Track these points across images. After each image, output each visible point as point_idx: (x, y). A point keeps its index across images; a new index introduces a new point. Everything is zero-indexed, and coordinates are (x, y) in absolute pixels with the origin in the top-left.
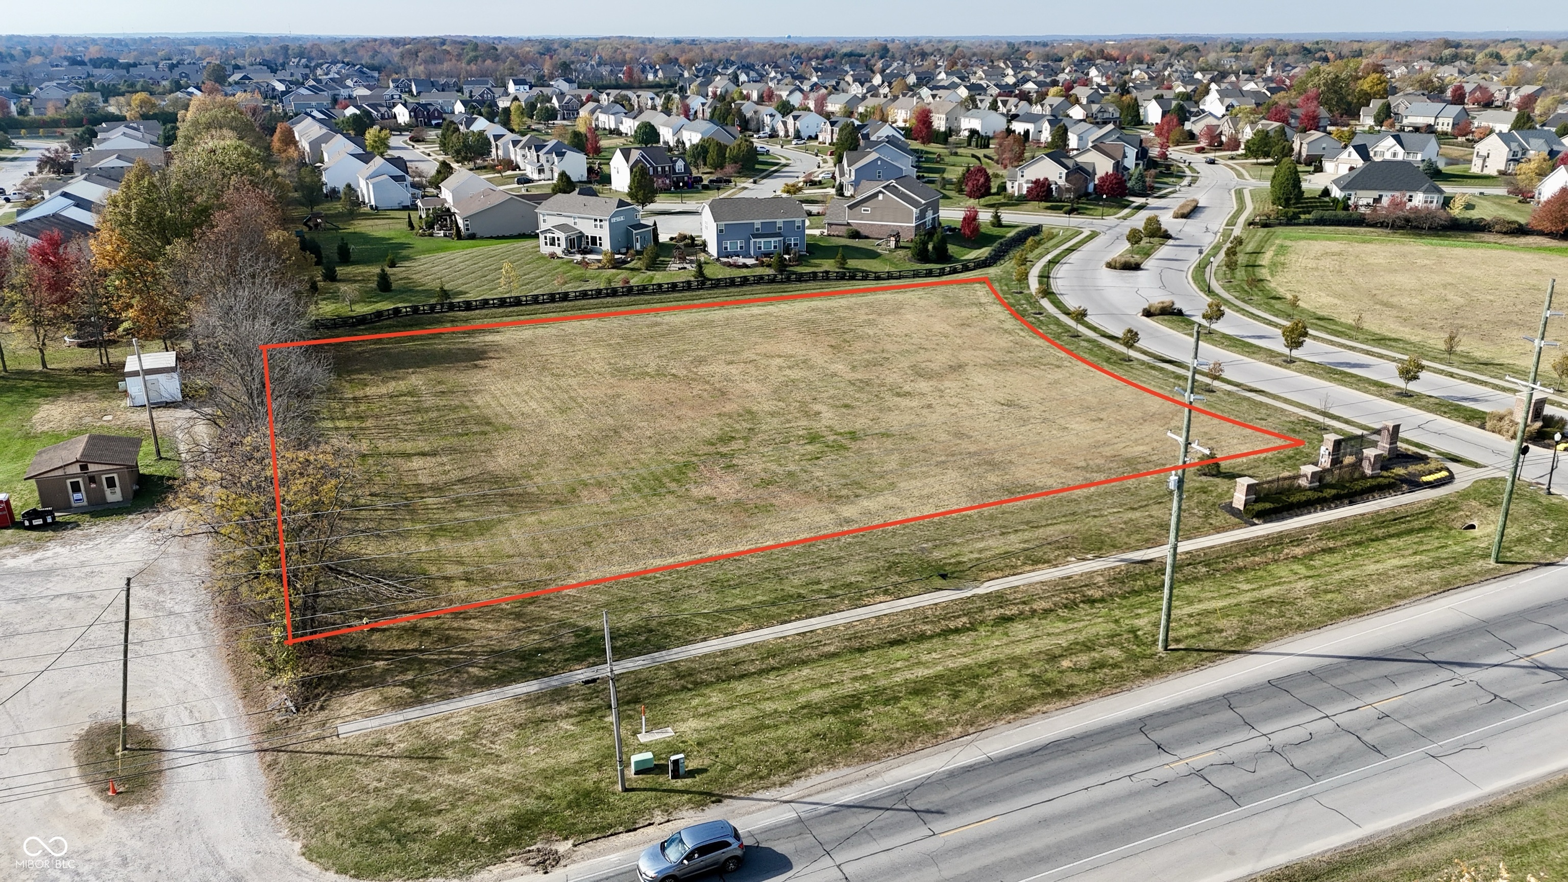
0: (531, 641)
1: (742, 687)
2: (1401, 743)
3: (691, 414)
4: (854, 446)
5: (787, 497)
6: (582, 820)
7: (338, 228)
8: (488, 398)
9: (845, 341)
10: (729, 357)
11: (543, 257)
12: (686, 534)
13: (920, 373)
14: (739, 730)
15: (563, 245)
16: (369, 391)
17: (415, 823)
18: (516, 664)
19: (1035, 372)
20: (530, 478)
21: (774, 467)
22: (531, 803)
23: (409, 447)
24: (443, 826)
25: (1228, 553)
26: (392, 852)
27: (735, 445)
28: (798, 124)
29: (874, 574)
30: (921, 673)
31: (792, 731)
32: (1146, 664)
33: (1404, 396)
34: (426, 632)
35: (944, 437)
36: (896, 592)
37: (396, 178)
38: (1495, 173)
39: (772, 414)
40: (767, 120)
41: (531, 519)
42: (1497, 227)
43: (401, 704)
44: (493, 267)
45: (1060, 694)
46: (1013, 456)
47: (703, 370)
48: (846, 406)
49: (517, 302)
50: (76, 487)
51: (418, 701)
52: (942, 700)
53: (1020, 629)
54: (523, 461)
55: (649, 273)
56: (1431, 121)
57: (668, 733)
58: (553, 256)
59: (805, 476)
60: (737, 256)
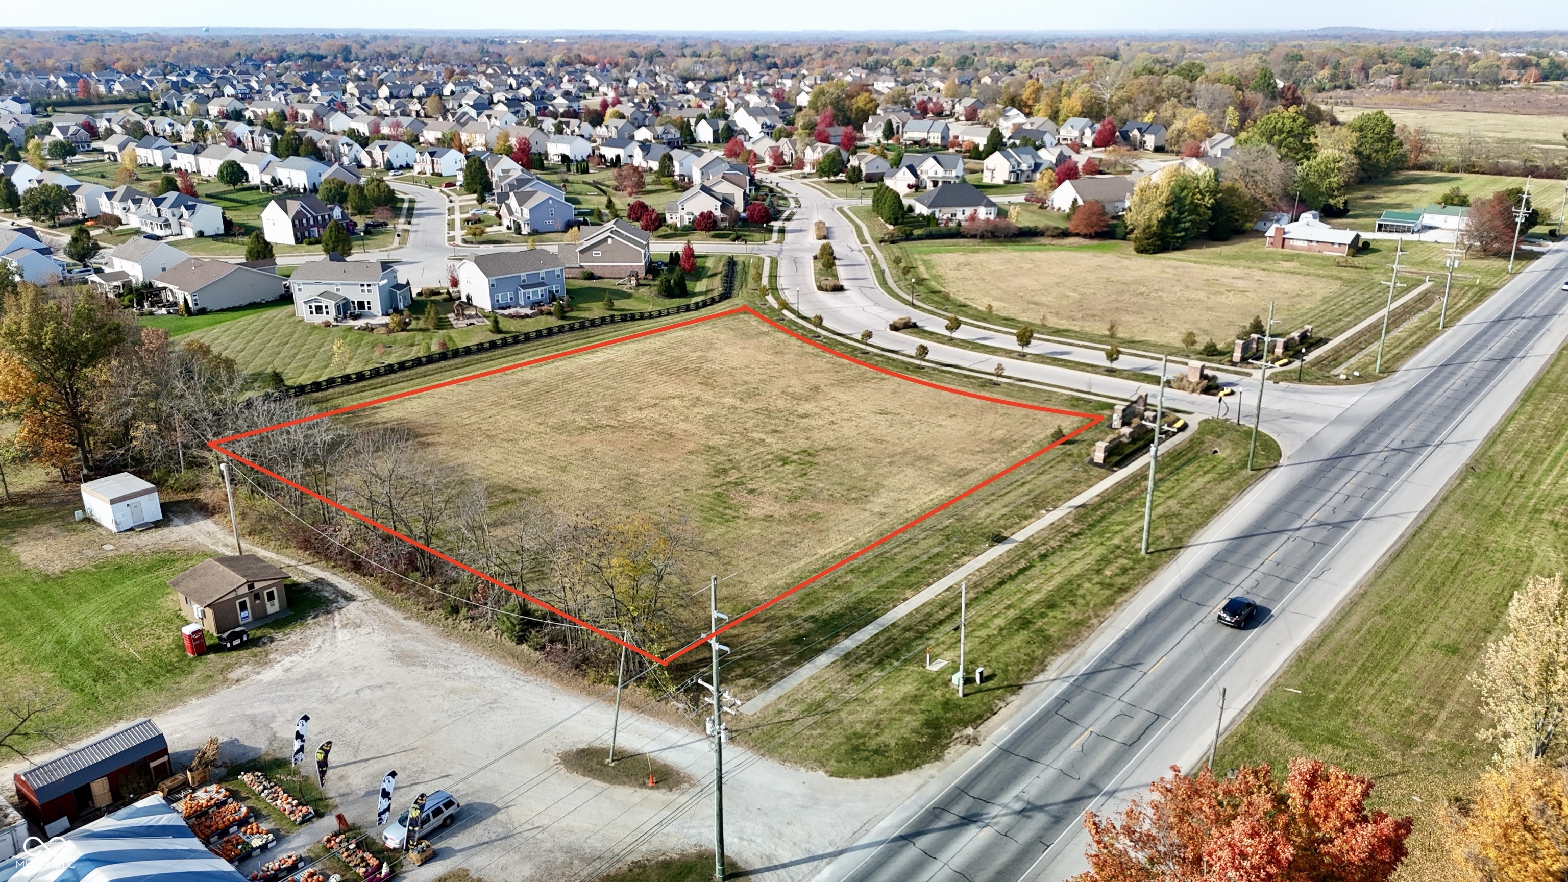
0: (788, 632)
4: (817, 460)
5: (821, 506)
6: (961, 717)
9: (706, 377)
13: (795, 397)
15: (333, 312)
18: (797, 648)
19: (871, 386)
21: (782, 486)
22: (922, 717)
26: (883, 760)
27: (734, 475)
28: (387, 155)
30: (1038, 596)
31: (1012, 643)
33: (1111, 372)
35: (871, 444)
36: (971, 554)
38: (1002, 183)
39: (730, 446)
40: (345, 149)
42: (1049, 233)
45: (1123, 590)
47: (627, 418)
48: (776, 432)
50: (243, 606)
56: (924, 135)
57: (943, 663)
58: (327, 324)
59: (813, 489)
60: (510, 307)
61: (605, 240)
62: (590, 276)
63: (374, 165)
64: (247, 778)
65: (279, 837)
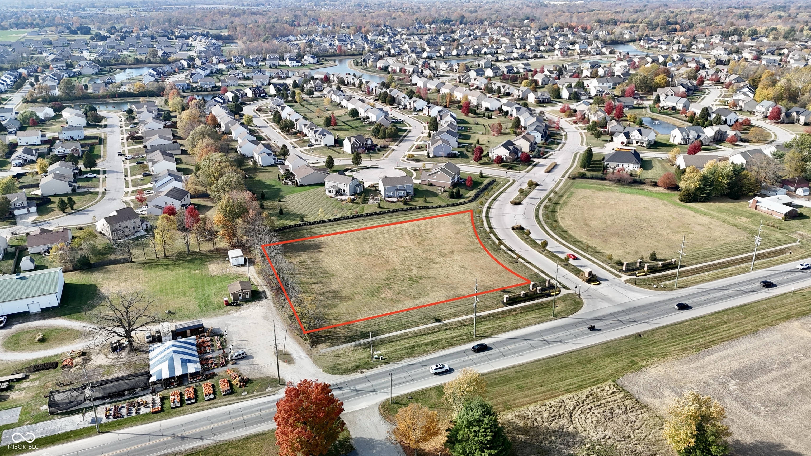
0: (352, 334)
1: (393, 344)
2: (509, 354)
3: (379, 270)
4: (420, 281)
5: (403, 298)
6: (367, 366)
7: (252, 178)
8: (326, 264)
9: (422, 240)
10: (389, 247)
11: (327, 197)
12: (380, 308)
13: (442, 254)
14: (392, 352)
15: (334, 193)
16: (293, 260)
17: (339, 367)
18: (349, 339)
19: (473, 254)
20: (342, 291)
21: (400, 288)
22: (357, 364)
23: (310, 281)
24: (344, 367)
25: (498, 313)
26: (337, 371)
27: (391, 281)
29: (421, 319)
30: (427, 341)
31: (402, 352)
32: (470, 339)
33: (566, 265)
34: (330, 332)
35: (443, 278)
36: (425, 324)
37: (269, 154)
39: (400, 270)
40: (403, 99)
41: (345, 304)
42: (649, 183)
43: (330, 347)
44: (312, 202)
45: (452, 345)
46: (459, 285)
47: (382, 253)
48: (420, 267)
49: (324, 222)
50: (240, 295)
51: (333, 346)
52: (430, 346)
53: (449, 332)
54: (340, 286)
55: (363, 205)
56: (674, 105)
57: (380, 352)
58: (331, 197)
59: (408, 291)
60: (391, 197)
61: (438, 172)
62: (431, 185)
63: (411, 108)
64: (216, 337)
65: (213, 351)
